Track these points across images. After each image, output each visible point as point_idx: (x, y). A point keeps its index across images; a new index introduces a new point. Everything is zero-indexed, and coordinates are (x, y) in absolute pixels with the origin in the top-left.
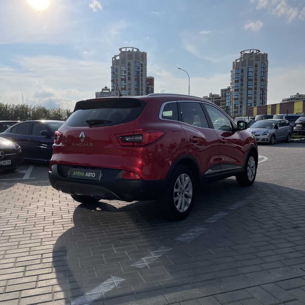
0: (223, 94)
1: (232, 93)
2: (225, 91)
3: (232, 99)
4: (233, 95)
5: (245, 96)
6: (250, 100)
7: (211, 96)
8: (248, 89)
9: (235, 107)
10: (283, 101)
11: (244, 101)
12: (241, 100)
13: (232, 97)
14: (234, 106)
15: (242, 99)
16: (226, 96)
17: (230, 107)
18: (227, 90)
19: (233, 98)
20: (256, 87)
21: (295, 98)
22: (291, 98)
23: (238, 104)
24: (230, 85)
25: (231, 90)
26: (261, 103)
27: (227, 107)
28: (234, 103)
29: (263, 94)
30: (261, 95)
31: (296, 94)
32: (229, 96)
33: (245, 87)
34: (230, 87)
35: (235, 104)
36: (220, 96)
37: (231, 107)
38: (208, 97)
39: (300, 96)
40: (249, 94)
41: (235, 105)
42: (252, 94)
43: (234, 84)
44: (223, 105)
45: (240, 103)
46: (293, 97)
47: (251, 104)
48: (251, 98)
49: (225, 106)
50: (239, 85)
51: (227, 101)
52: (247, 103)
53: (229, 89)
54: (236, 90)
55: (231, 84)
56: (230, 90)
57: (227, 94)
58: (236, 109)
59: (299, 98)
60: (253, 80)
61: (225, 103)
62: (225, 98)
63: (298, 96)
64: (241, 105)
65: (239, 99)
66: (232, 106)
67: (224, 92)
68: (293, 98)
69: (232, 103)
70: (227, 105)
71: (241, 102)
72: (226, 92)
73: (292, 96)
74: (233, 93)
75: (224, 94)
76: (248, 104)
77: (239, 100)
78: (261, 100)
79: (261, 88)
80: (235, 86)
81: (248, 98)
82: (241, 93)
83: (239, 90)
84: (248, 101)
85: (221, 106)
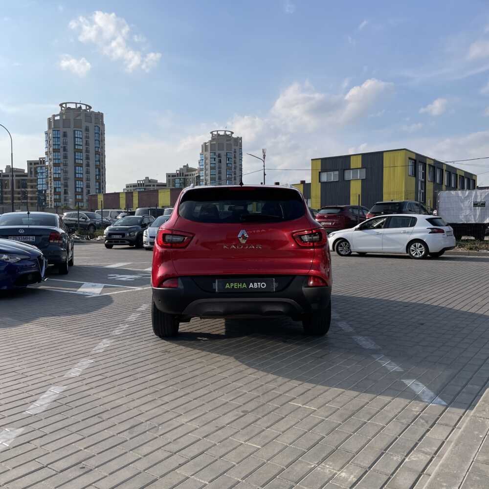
0: (31, 168)
1: (49, 169)
2: (35, 164)
3: (49, 178)
4: (50, 173)
5: (71, 175)
6: (80, 182)
7: (8, 171)
8: (77, 165)
9: (56, 193)
10: (127, 187)
11: (71, 183)
12: (65, 181)
13: (49, 176)
14: (53, 191)
15: (66, 179)
16: (36, 173)
17: (47, 193)
18: (38, 164)
19: (51, 177)
20: (88, 163)
21: (144, 184)
22: (139, 184)
23: (60, 188)
24: (44, 156)
25: (47, 164)
26: (98, 188)
27: (40, 192)
28: (53, 185)
29: (99, 175)
30: (96, 175)
31: (145, 179)
32: (42, 173)
33: (70, 161)
34: (45, 158)
35: (55, 187)
36: (26, 171)
37: (48, 192)
38: (4, 171)
39: (150, 181)
40: (78, 173)
41: (55, 188)
42: (82, 174)
43: (52, 154)
44: (32, 187)
45: (65, 187)
46: (141, 182)
47: (82, 188)
48: (81, 179)
49: (36, 190)
50: (61, 157)
51: (40, 181)
52: (76, 188)
53: (42, 162)
54: (55, 165)
55: (46, 153)
56: (44, 163)
57: (39, 170)
58: (58, 196)
59: (150, 184)
60: (84, 151)
61: (36, 184)
62: (35, 176)
63: (147, 181)
64: (65, 190)
65: (62, 179)
66: (49, 190)
67: (33, 166)
68: (141, 184)
69: (49, 185)
70: (40, 188)
71: (66, 186)
72: (37, 165)
73: (140, 181)
75: (33, 170)
76: (77, 189)
77: (62, 182)
78: (98, 183)
79: (96, 165)
80: (55, 158)
81: (77, 179)
82: (65, 169)
83: (61, 165)
84: (77, 183)
85: (29, 189)
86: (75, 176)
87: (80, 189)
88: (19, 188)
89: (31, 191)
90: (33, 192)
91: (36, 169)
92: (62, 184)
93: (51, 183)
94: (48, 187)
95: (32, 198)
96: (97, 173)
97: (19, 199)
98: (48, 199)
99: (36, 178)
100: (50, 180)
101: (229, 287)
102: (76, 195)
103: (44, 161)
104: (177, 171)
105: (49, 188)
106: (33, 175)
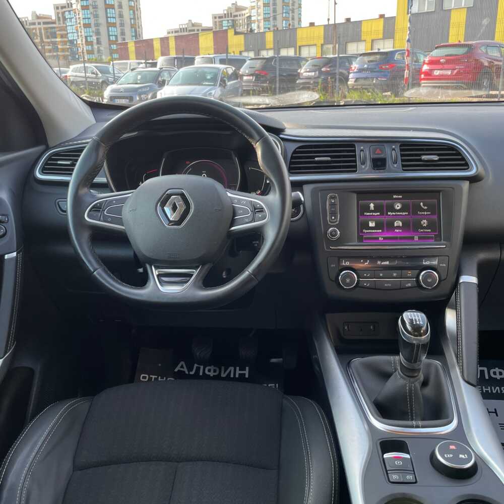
0: (58, 13)
1: (77, 13)
2: (62, 8)
3: (79, 25)
4: (79, 18)
5: (102, 20)
7: (34, 18)
9: (88, 43)
10: (169, 33)
11: (103, 30)
12: (97, 28)
13: (78, 22)
14: (84, 40)
15: (97, 25)
16: (65, 19)
17: (78, 43)
18: (65, 7)
19: (80, 23)
21: (186, 28)
22: (181, 29)
23: (92, 36)
25: (74, 7)
26: (134, 35)
27: (72, 42)
28: (83, 33)
29: (134, 19)
30: (131, 19)
31: (187, 22)
32: (71, 18)
33: (100, 2)
35: (86, 35)
36: (54, 18)
38: (30, 18)
39: (193, 25)
40: (110, 17)
41: (86, 37)
44: (62, 36)
45: (96, 35)
46: (184, 27)
47: (116, 36)
49: (67, 39)
51: (69, 29)
52: (109, 36)
53: (69, 4)
54: (84, 8)
56: (72, 6)
57: (67, 15)
58: (90, 47)
59: (193, 28)
61: (66, 32)
62: (64, 23)
63: (190, 25)
64: (98, 39)
65: (93, 25)
66: (80, 39)
67: (60, 11)
68: (184, 29)
69: (79, 34)
70: (70, 37)
71: (98, 33)
72: (64, 10)
73: (182, 25)
74: (79, 14)
75: (60, 15)
76: (111, 37)
77: (93, 28)
79: (130, 6)
81: (110, 25)
82: (95, 13)
83: (91, 7)
84: (110, 30)
85: (58, 39)
86: (107, 20)
87: (114, 37)
88: (48, 38)
89: (61, 42)
90: (65, 43)
91: (63, 13)
92: (93, 32)
94: (78, 36)
95: (63, 50)
96: (132, 17)
97: (50, 51)
98: (80, 50)
99: (65, 25)
100: (80, 27)
102: (110, 45)
103: (71, 3)
104: (224, 10)
105: (80, 37)
106: (61, 22)
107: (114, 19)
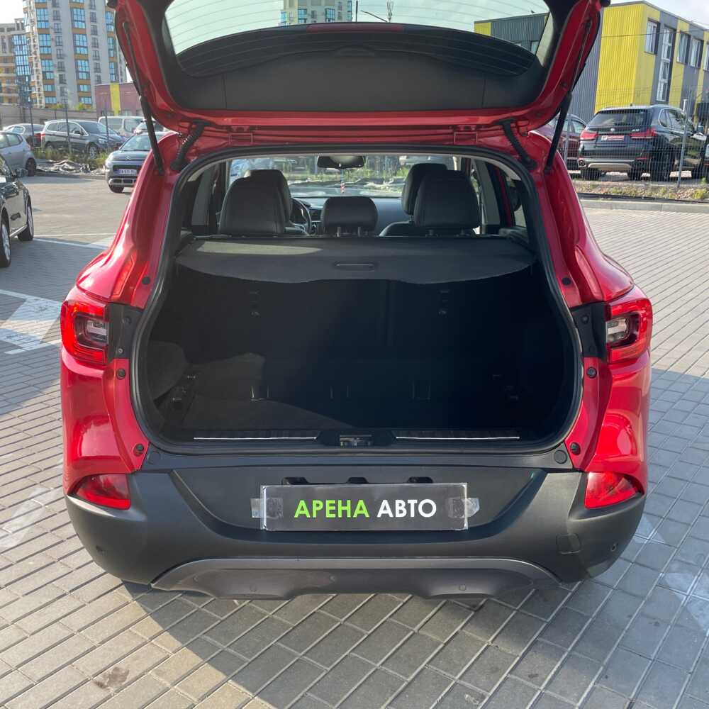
0: (3, 38)
1: (32, 39)
2: (10, 29)
3: (34, 56)
4: (35, 46)
5: (68, 49)
6: (83, 62)
9: (47, 81)
11: (69, 64)
12: (59, 60)
13: (33, 50)
14: (41, 77)
15: (60, 56)
16: (12, 46)
17: (32, 80)
18: (13, 29)
19: (35, 53)
23: (52, 72)
24: (22, 15)
25: (28, 29)
26: (114, 72)
27: (22, 78)
28: (40, 67)
30: (110, 50)
32: (22, 45)
33: (65, 25)
34: (23, 19)
35: (44, 70)
37: (34, 79)
40: (80, 47)
41: (44, 73)
42: (86, 47)
43: (35, 13)
44: (7, 70)
45: (59, 71)
47: (88, 73)
48: (85, 57)
49: (15, 75)
50: (50, 18)
51: (19, 61)
52: (77, 72)
53: (20, 26)
54: (42, 32)
55: (25, 11)
56: (23, 29)
57: (16, 41)
58: (50, 87)
61: (14, 65)
62: (11, 52)
64: (61, 76)
65: (54, 57)
66: (35, 76)
67: (6, 34)
69: (34, 68)
70: (20, 71)
71: (61, 68)
72: (12, 33)
74: (34, 39)
75: (6, 41)
76: (80, 74)
77: (55, 61)
79: (108, 32)
80: (39, 19)
81: (79, 57)
82: (58, 40)
83: (52, 31)
84: (79, 64)
86: (75, 51)
87: (84, 74)
89: (6, 78)
90: (10, 80)
91: (11, 38)
92: (54, 66)
93: (37, 64)
94: (32, 71)
95: (9, 91)
96: (111, 47)
98: (35, 91)
99: (12, 55)
100: (36, 58)
101: (306, 512)
102: (78, 85)
103: (22, 24)
105: (35, 72)
106: (7, 50)
107: (85, 50)
